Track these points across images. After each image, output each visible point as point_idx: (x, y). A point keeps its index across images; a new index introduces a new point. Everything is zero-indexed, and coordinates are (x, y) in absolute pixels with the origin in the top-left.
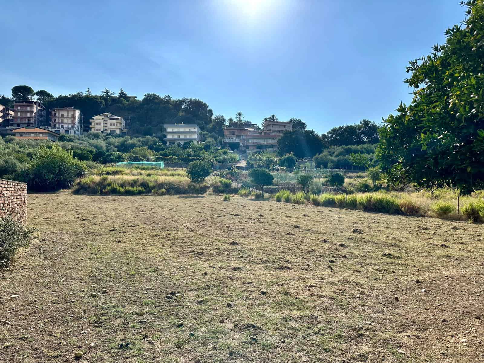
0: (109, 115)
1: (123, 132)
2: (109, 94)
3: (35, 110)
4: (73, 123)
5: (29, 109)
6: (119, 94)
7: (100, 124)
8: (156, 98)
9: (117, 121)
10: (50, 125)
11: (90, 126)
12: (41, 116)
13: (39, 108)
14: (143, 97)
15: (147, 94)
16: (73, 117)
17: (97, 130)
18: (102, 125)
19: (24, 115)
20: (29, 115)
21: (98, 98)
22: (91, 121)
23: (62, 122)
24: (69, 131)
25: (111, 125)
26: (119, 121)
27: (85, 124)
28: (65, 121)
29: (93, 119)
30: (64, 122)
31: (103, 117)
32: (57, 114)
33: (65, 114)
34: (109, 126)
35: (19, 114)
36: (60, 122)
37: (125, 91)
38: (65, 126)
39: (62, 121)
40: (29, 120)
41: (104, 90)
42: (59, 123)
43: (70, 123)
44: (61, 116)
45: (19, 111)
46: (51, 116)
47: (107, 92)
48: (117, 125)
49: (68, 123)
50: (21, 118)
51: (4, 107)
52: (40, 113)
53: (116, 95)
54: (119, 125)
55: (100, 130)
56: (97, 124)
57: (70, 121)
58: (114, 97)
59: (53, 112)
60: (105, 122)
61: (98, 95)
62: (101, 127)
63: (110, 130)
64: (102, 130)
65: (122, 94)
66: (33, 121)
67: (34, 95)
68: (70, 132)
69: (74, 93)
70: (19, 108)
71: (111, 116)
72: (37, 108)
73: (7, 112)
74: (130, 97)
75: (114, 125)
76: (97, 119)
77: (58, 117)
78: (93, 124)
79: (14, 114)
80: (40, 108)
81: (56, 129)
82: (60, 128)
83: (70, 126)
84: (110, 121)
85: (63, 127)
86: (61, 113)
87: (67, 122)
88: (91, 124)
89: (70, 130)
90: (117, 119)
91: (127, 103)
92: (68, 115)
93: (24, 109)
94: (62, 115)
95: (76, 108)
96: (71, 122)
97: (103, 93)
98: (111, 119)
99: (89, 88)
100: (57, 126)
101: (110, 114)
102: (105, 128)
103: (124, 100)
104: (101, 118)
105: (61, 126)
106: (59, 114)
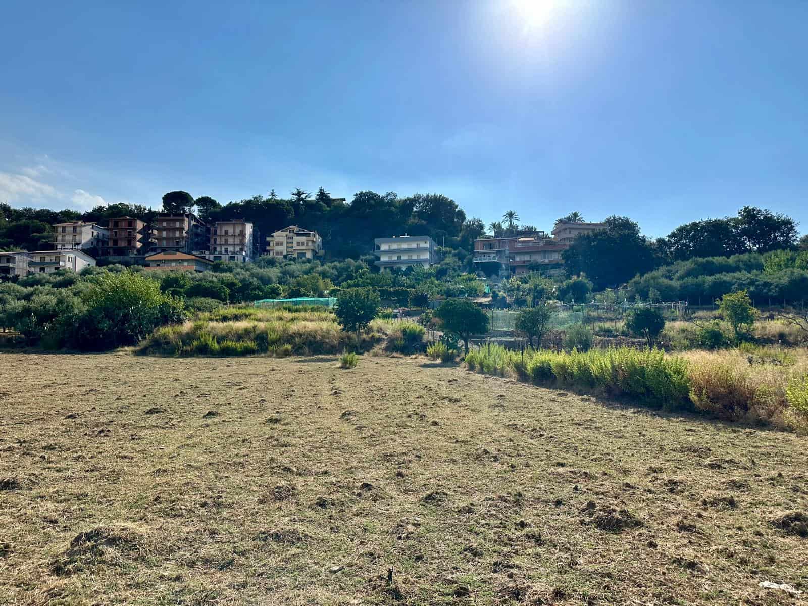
0: (296, 229)
1: (319, 255)
2: (303, 196)
3: (186, 226)
4: (242, 244)
5: (178, 225)
6: (318, 195)
7: (282, 244)
8: (372, 198)
9: (309, 238)
10: (208, 249)
11: (268, 248)
12: (197, 235)
13: (193, 223)
14: (353, 199)
15: (358, 193)
16: (242, 235)
17: (277, 253)
18: (285, 245)
19: (171, 235)
20: (177, 234)
21: (283, 204)
22: (268, 239)
23: (226, 243)
24: (234, 257)
25: (298, 244)
26: (311, 238)
27: (261, 245)
28: (231, 241)
29: (273, 236)
30: (229, 243)
31: (287, 233)
32: (218, 232)
33: (231, 231)
34: (295, 247)
35: (164, 234)
36: (223, 243)
37: (326, 191)
38: (230, 249)
39: (226, 241)
40: (177, 243)
41: (295, 192)
42: (221, 245)
43: (237, 245)
44: (223, 234)
45: (165, 229)
46: (209, 234)
47: (299, 194)
48: (307, 245)
49: (234, 245)
50: (167, 239)
51: (145, 224)
52: (195, 230)
53: (313, 198)
54: (310, 244)
55: (281, 253)
56: (277, 244)
57: (237, 241)
58: (310, 201)
59: (212, 229)
60: (290, 241)
61: (284, 199)
62: (283, 249)
63: (298, 253)
64: (285, 253)
65: (322, 196)
66: (184, 243)
67: (193, 205)
68: (236, 258)
69: (249, 197)
70: (164, 224)
71: (300, 230)
72: (190, 223)
73: (150, 232)
74: (334, 200)
75: (303, 244)
76: (279, 236)
77: (220, 236)
78: (271, 244)
79: (158, 233)
80: (195, 223)
81: (216, 254)
82: (223, 252)
83: (238, 249)
84: (297, 239)
85: (226, 251)
86: (225, 228)
87: (232, 243)
88: (269, 245)
89: (236, 256)
90: (308, 235)
91: (328, 209)
92: (234, 232)
93: (171, 225)
94: (226, 232)
95: (248, 221)
96: (239, 243)
97: (294, 196)
98: (298, 235)
99: (273, 190)
100: (218, 249)
101: (298, 227)
102: (290, 250)
103: (324, 204)
104: (284, 234)
105: (223, 250)
106: (221, 230)
